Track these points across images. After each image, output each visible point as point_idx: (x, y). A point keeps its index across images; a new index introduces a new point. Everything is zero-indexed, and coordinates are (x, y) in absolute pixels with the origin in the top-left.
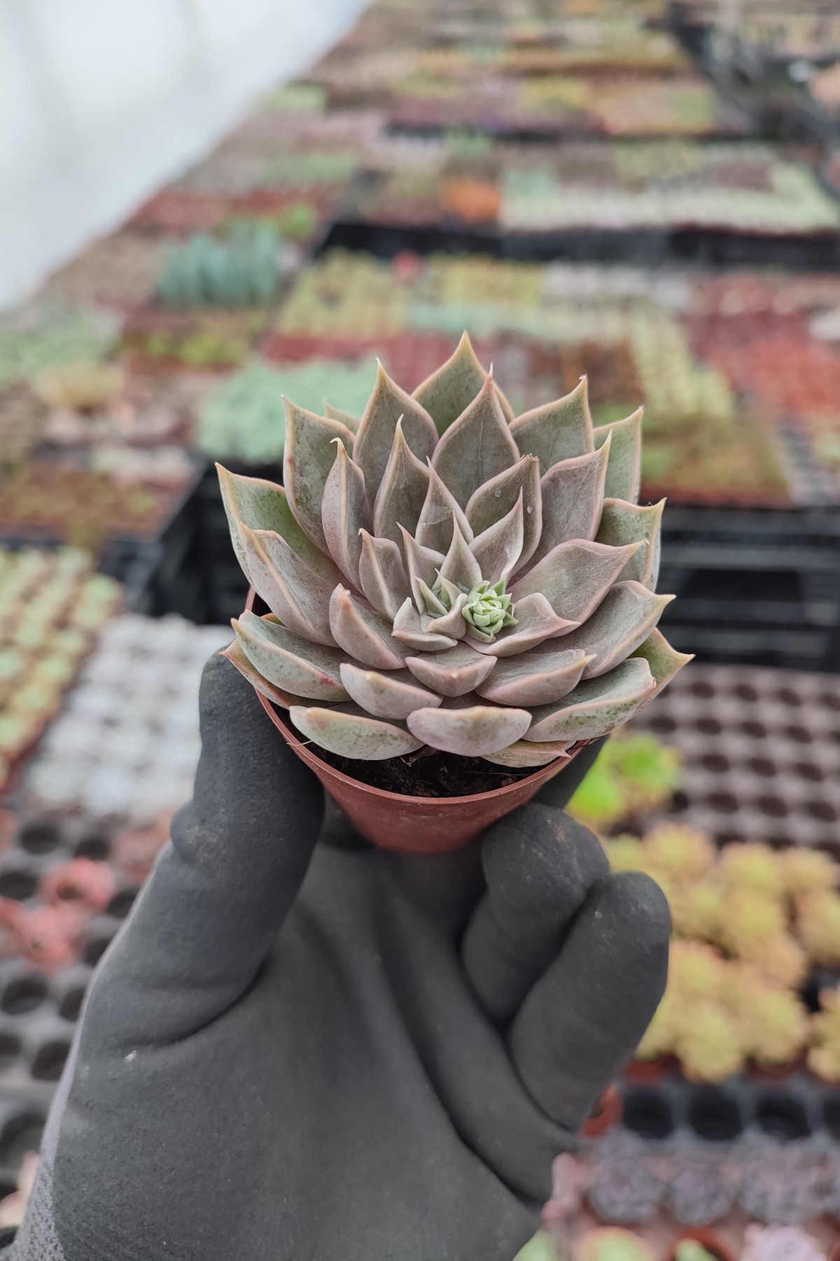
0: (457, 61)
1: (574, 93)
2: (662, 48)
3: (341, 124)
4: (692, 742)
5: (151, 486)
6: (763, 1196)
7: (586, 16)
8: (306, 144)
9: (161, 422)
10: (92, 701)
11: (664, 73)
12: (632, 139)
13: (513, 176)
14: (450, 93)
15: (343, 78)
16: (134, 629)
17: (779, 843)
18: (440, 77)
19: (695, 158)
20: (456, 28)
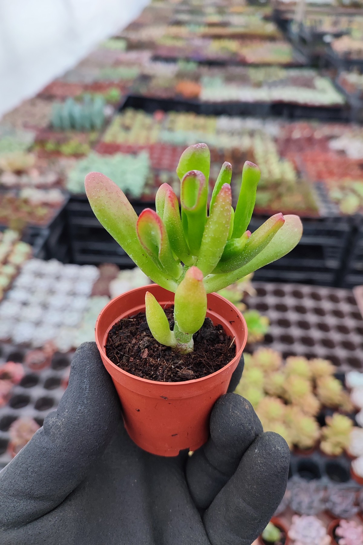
0: (183, 31)
1: (233, 46)
2: (270, 28)
3: (133, 55)
4: (274, 315)
5: (45, 204)
6: (300, 503)
7: (239, 14)
8: (118, 63)
9: (51, 178)
10: (17, 295)
11: (271, 38)
12: (256, 66)
13: (205, 79)
14: (180, 44)
15: (134, 36)
16: (36, 265)
17: (310, 356)
18: (176, 37)
19: (283, 74)
20: (184, 17)
